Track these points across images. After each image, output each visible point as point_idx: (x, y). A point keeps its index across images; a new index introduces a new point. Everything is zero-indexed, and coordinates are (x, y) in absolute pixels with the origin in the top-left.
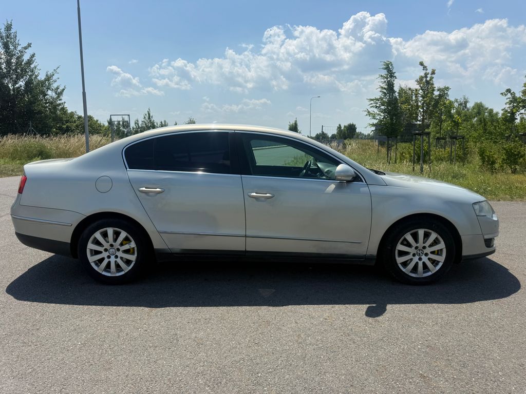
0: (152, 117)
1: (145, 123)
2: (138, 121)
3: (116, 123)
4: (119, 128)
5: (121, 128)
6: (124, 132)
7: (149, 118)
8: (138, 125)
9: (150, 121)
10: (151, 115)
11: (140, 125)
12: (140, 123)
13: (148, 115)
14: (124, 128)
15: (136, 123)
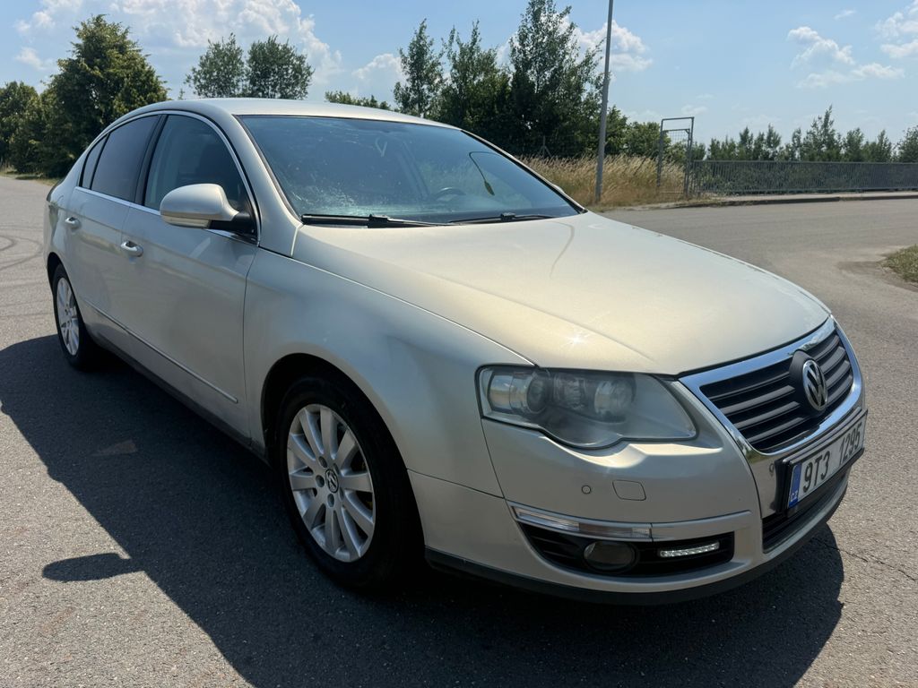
0: (832, 123)
1: (814, 136)
2: (799, 132)
3: (755, 137)
4: (760, 147)
5: (763, 148)
6: (768, 153)
7: (825, 125)
8: (799, 139)
9: (826, 131)
10: (831, 119)
11: (802, 141)
12: (803, 136)
13: (823, 120)
14: (770, 147)
15: (794, 136)
